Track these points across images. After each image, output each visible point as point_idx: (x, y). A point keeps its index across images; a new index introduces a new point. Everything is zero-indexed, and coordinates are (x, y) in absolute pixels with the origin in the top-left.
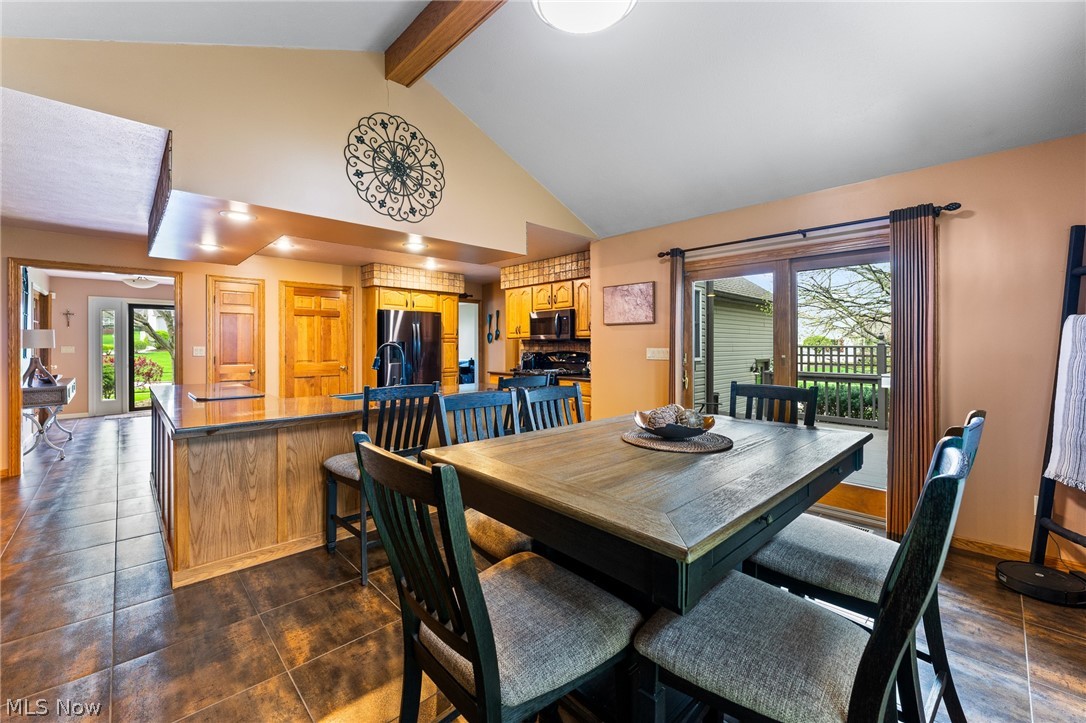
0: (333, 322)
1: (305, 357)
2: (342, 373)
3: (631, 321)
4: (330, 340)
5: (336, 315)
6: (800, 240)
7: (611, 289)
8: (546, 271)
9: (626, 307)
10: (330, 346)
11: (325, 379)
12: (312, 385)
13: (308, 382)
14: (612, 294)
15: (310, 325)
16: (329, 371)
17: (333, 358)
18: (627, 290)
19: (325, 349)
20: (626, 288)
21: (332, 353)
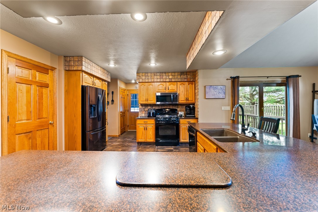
0: (44, 90)
1: (24, 117)
2: (50, 126)
3: (217, 98)
4: (42, 103)
5: (47, 86)
6: (266, 79)
7: (209, 87)
8: (164, 77)
9: (215, 93)
10: (42, 108)
11: (39, 133)
12: (30, 138)
13: (27, 136)
14: (209, 88)
15: (28, 92)
16: (42, 126)
17: (44, 116)
18: (216, 87)
19: (39, 110)
20: (215, 87)
21: (44, 113)
